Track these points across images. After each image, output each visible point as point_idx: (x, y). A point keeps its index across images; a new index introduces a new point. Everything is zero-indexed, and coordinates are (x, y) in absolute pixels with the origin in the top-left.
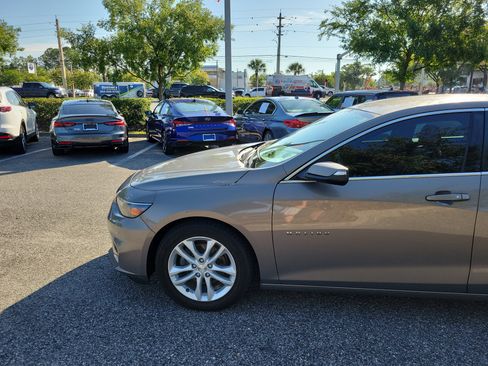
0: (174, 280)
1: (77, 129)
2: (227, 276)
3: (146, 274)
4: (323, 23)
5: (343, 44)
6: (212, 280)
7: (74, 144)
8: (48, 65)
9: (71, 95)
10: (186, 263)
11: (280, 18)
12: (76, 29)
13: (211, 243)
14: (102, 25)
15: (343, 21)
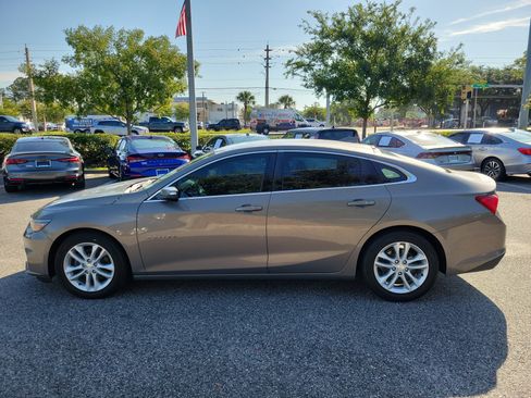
0: (69, 277)
1: (29, 166)
2: (109, 272)
3: (47, 273)
4: (290, 61)
5: (304, 83)
6: (98, 275)
7: (26, 181)
8: (17, 96)
9: (41, 129)
10: (78, 264)
11: (268, 50)
12: (39, 65)
13: (95, 247)
14: (66, 60)
15: (307, 61)
